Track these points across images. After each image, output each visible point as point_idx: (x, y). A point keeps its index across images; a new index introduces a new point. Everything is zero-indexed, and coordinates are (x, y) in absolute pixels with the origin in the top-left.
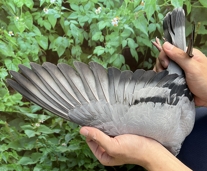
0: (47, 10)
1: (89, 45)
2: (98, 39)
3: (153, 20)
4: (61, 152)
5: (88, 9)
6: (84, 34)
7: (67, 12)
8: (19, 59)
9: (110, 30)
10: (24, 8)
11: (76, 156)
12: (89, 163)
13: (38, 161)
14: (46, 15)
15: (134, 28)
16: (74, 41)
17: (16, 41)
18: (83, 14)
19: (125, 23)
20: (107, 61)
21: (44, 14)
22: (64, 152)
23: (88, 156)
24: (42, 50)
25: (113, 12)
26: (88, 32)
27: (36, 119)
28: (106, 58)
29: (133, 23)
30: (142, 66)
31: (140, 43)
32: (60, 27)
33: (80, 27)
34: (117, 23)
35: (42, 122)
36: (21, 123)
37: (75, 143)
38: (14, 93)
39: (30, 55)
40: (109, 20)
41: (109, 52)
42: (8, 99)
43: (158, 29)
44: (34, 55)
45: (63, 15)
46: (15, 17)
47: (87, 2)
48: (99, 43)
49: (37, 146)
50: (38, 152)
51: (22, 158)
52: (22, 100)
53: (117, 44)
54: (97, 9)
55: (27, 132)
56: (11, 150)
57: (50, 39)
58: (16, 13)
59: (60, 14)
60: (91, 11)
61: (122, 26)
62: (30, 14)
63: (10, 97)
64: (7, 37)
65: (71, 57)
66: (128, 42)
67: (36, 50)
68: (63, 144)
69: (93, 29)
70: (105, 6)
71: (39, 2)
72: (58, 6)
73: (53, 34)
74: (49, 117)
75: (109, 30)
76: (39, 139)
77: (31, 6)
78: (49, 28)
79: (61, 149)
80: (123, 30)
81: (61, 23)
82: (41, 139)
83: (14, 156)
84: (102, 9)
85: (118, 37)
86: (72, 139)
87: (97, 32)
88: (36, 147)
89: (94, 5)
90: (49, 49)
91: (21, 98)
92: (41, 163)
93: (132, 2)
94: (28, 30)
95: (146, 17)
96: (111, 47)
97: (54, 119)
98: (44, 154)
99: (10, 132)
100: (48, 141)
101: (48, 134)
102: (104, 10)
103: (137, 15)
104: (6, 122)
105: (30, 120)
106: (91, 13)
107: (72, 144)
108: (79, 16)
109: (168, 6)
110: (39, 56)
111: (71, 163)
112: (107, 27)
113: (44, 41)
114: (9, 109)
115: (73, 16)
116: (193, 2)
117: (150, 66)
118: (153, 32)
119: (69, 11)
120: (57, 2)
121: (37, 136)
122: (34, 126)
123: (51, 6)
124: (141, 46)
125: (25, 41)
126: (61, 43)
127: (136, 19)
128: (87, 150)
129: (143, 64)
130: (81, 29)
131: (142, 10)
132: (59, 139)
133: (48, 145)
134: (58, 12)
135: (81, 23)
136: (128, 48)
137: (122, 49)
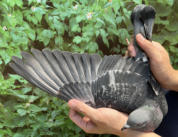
0: (34, 8)
1: (69, 36)
2: (77, 30)
3: (119, 14)
4: (49, 127)
5: (68, 6)
6: (65, 27)
8: (11, 49)
9: (86, 23)
10: (16, 7)
11: (61, 130)
12: (72, 136)
13: (29, 136)
14: (33, 12)
15: (105, 21)
16: (57, 33)
17: (9, 35)
18: (64, 11)
19: (97, 17)
20: (84, 48)
21: (32, 12)
22: (52, 127)
23: (71, 129)
24: (31, 41)
25: (87, 8)
26: (68, 25)
27: (26, 100)
28: (83, 45)
29: (103, 17)
30: (113, 51)
31: (110, 32)
32: (45, 22)
33: (61, 21)
34: (90, 17)
35: (32, 102)
36: (14, 104)
37: (60, 118)
38: (8, 78)
39: (21, 46)
40: (85, 15)
41: (86, 40)
42: (3, 84)
43: (124, 20)
44: (24, 45)
45: (48, 12)
46: (8, 15)
48: (77, 33)
49: (28, 123)
50: (28, 128)
51: (15, 134)
52: (14, 84)
53: (91, 34)
54: (75, 6)
55: (19, 111)
56: (6, 128)
57: (37, 32)
58: (9, 11)
59: (45, 11)
60: (70, 8)
61: (95, 20)
62: (20, 12)
63: (4, 82)
64: (1, 31)
65: (55, 45)
66: (100, 32)
67: (25, 41)
68: (50, 120)
69: (72, 22)
70: (81, 4)
71: (28, 2)
72: (43, 5)
73: (39, 28)
74: (37, 97)
75: (84, 23)
76: (30, 117)
77: (21, 6)
78: (36, 23)
79: (48, 124)
80: (96, 22)
81: (46, 18)
82: (31, 117)
83: (8, 133)
84: (79, 6)
85: (92, 28)
86: (58, 115)
87: (75, 24)
88: (27, 124)
89: (72, 3)
90: (37, 40)
91: (14, 82)
94: (19, 25)
95: (114, 12)
96: (87, 36)
97: (42, 99)
98: (34, 130)
99: (5, 112)
100: (37, 118)
101: (37, 112)
102: (80, 7)
103: (106, 10)
104: (1, 103)
105: (22, 100)
106: (70, 10)
107: (58, 120)
109: (130, 2)
110: (29, 46)
111: (57, 136)
112: (83, 21)
113: (32, 33)
114: (3, 92)
115: (55, 12)
117: (118, 51)
118: (119, 23)
119: (52, 9)
120: (42, 1)
121: (27, 114)
122: (25, 106)
123: (37, 5)
124: (111, 35)
125: (16, 34)
126: (47, 35)
127: (106, 13)
128: (70, 124)
129: (113, 49)
130: (62, 23)
131: (110, 6)
132: (47, 116)
133: (37, 122)
134: (43, 10)
135: (62, 18)
136: (100, 37)
137: (96, 38)
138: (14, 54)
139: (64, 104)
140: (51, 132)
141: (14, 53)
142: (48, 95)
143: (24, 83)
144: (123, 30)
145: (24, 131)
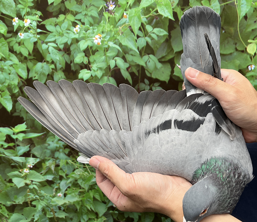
0: (22, 34)
1: (72, 69)
2: (81, 62)
3: (141, 34)
4: (58, 206)
5: (66, 29)
6: (65, 57)
7: (44, 34)
9: (94, 50)
11: (77, 210)
12: (94, 219)
13: (32, 219)
14: (21, 40)
15: (120, 45)
16: (55, 66)
18: (61, 35)
19: (109, 40)
21: (20, 39)
22: (63, 205)
23: (91, 208)
24: (21, 79)
25: (93, 29)
26: (69, 54)
27: (23, 163)
29: (118, 40)
30: (138, 89)
31: (131, 61)
32: (38, 52)
34: (99, 41)
35: (32, 167)
36: (7, 170)
37: (73, 192)
39: (9, 87)
40: (91, 38)
41: (97, 75)
43: (149, 43)
44: (13, 86)
45: (40, 38)
47: (64, 20)
49: (29, 199)
50: (30, 206)
51: (12, 215)
52: (5, 141)
53: (104, 65)
54: (75, 28)
55: (15, 180)
57: (29, 67)
59: (36, 37)
60: (69, 30)
61: (106, 44)
62: (4, 40)
66: (116, 61)
67: (15, 80)
68: (59, 194)
69: (74, 50)
70: (83, 24)
71: (13, 26)
72: (33, 29)
73: (31, 61)
74: (38, 160)
75: (92, 50)
76: (30, 189)
77: (4, 32)
79: (57, 201)
80: (108, 48)
81: (38, 47)
82: (32, 189)
83: (3, 213)
84: (81, 28)
85: (104, 57)
86: (69, 187)
87: (79, 53)
88: (27, 200)
89: (71, 24)
90: (30, 77)
91: (5, 139)
92: (36, 221)
93: (113, 16)
94: (5, 58)
95: (132, 32)
96: (98, 69)
97: (44, 163)
98: (37, 209)
100: (40, 191)
101: (40, 182)
102: (83, 28)
103: (121, 29)
105: (17, 165)
106: (69, 33)
107: (70, 194)
108: (57, 37)
109: (155, 15)
110: (20, 86)
111: (71, 219)
112: (89, 47)
113: (23, 69)
115: (50, 38)
116: (183, 7)
117: (147, 88)
118: (143, 48)
119: (45, 33)
120: (32, 24)
121: (27, 185)
122: (23, 173)
123: (26, 30)
124: (133, 66)
125: (2, 71)
126: (42, 69)
127: (121, 34)
128: (89, 201)
129: (138, 86)
130: (60, 52)
131: (126, 24)
132: (54, 188)
133: (41, 197)
134: (33, 36)
135: (60, 45)
136: (117, 69)
137: (111, 71)
138: (2, 99)
139: (77, 170)
140: (63, 213)
141: (2, 97)
142: (52, 156)
143: (18, 140)
144: (149, 57)
145: (24, 210)
